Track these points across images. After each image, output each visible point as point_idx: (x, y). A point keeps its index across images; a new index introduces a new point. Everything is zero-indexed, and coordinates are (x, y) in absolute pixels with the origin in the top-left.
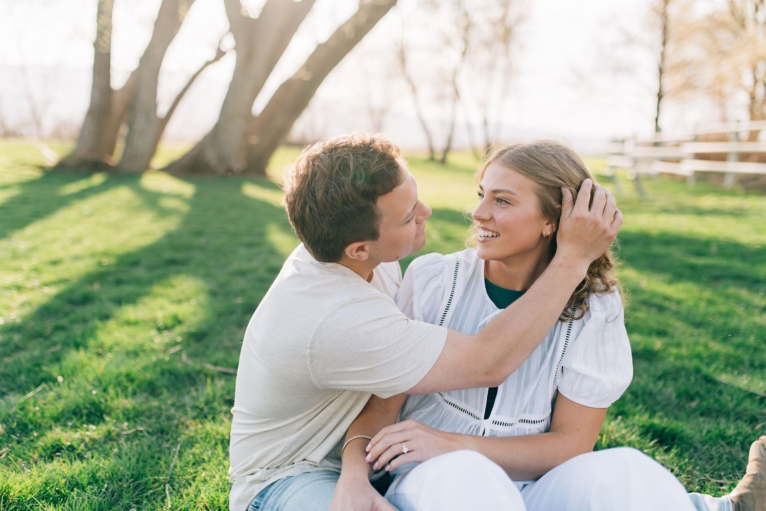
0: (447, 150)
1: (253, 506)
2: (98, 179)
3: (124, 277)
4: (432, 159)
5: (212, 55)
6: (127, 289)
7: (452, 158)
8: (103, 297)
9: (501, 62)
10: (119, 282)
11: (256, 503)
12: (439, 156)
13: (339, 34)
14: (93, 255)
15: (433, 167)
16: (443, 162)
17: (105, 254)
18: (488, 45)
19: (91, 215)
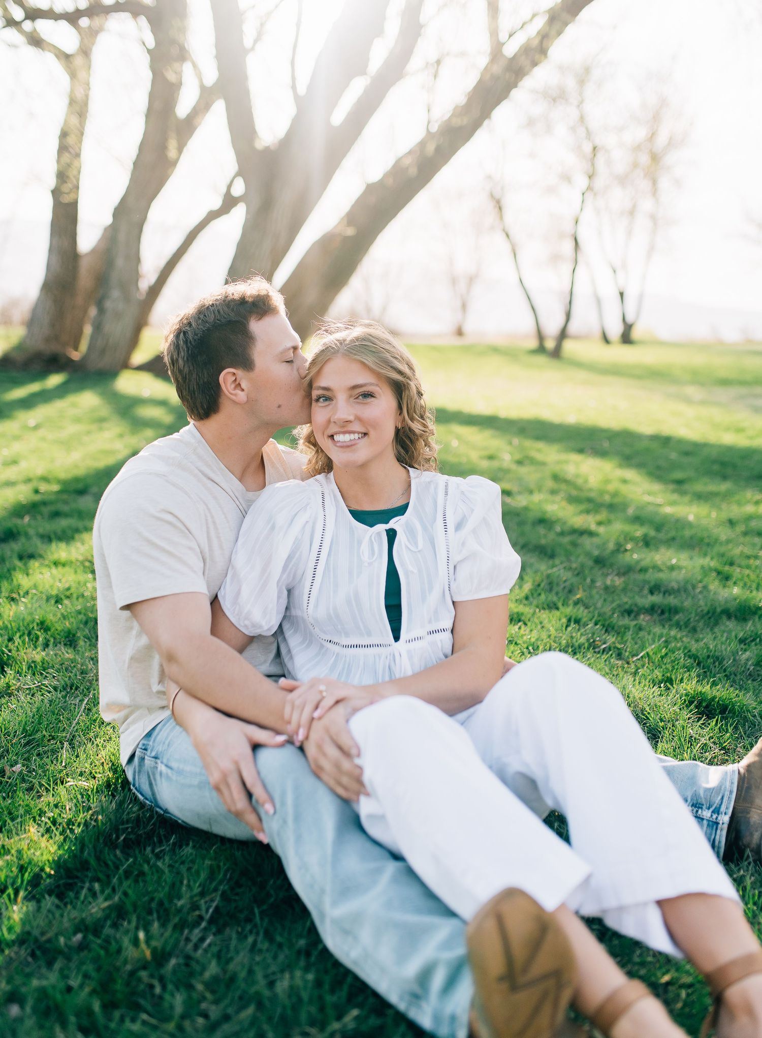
0: (563, 335)
1: (141, 749)
2: (55, 380)
3: (65, 508)
4: (541, 349)
5: (216, 203)
6: (64, 523)
7: (569, 346)
8: (31, 532)
9: (646, 205)
10: (56, 515)
11: (144, 745)
12: (550, 344)
13: (397, 170)
14: (29, 480)
15: (542, 359)
16: (556, 353)
17: (45, 479)
18: (623, 180)
19: (37, 427)
